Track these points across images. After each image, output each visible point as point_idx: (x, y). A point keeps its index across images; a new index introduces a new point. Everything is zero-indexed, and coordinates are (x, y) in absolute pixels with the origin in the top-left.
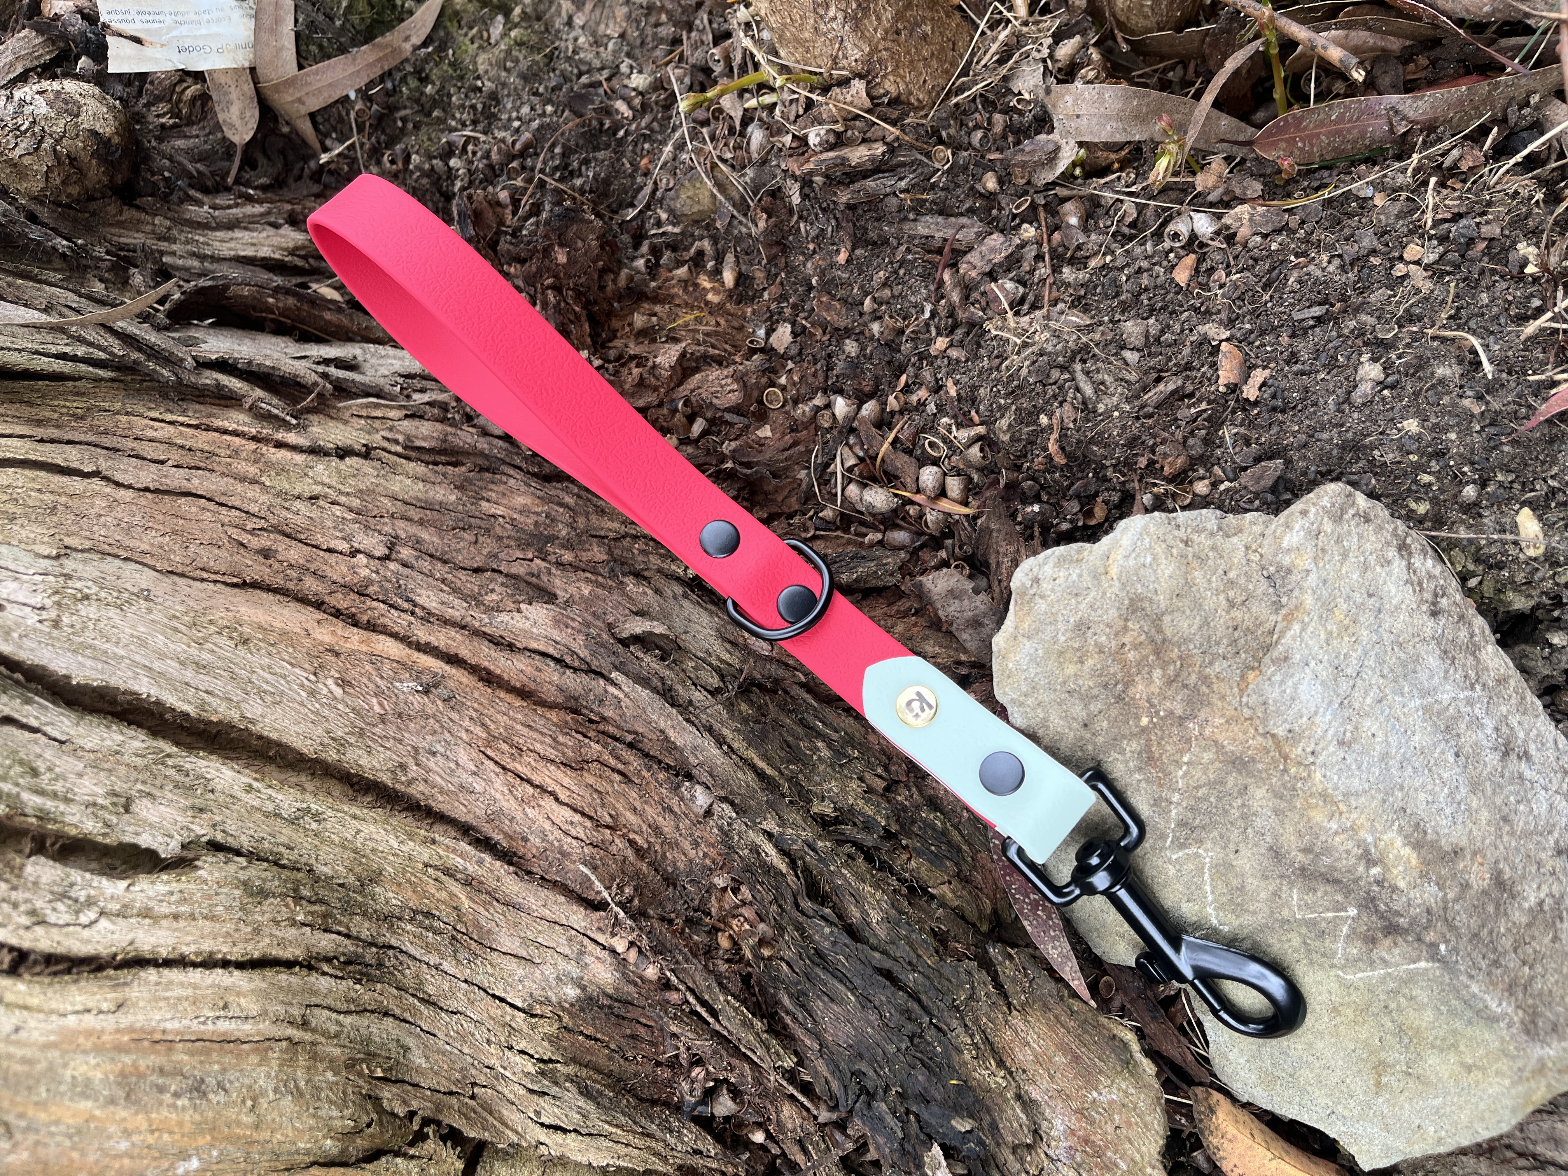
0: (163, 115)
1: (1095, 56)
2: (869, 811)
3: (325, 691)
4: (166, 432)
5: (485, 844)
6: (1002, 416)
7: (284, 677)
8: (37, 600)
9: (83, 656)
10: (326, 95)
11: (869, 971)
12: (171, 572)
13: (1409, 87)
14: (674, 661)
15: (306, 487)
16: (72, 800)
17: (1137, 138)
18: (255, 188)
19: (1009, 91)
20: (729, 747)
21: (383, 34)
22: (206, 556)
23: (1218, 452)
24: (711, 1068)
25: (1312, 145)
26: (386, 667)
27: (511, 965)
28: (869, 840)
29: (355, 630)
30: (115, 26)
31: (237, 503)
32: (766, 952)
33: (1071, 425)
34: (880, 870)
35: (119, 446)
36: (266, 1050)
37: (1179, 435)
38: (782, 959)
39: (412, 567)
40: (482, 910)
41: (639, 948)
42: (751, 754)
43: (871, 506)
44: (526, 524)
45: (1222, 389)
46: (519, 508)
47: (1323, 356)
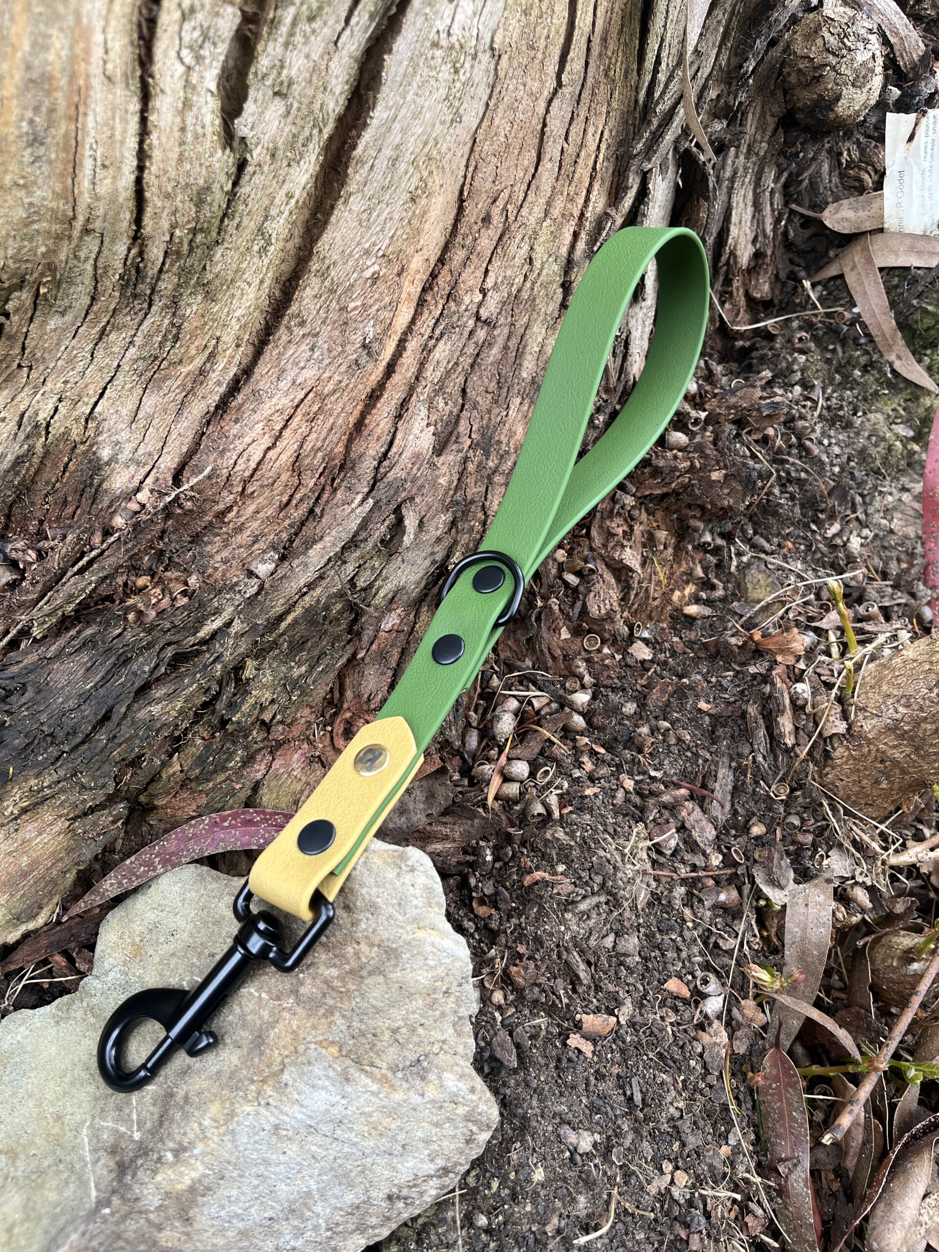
0: (849, 155)
1: (855, 920)
2: (245, 708)
3: (369, 263)
4: (591, 142)
5: (235, 387)
6: (566, 833)
7: (382, 230)
8: (456, 30)
9: (408, 66)
10: (858, 289)
11: (110, 702)
12: (475, 141)
13: (815, 1174)
14: (380, 550)
15: (540, 254)
16: (286, 48)
17: (787, 952)
18: (786, 226)
19: (830, 848)
20: (306, 593)
21: (903, 337)
22: (487, 171)
23: (526, 1012)
24: (35, 566)
25: (772, 1095)
26: (386, 315)
27: (131, 405)
28: (220, 706)
29: (419, 290)
30: (924, 121)
31: (529, 198)
32: (131, 616)
33: (555, 891)
34: (196, 713)
35: (582, 104)
36: (66, 198)
37: (542, 980)
38: (125, 629)
39: (469, 338)
40: (179, 382)
41: (139, 512)
42: (298, 611)
43: (499, 719)
44: (500, 434)
45: (578, 1017)
46: (514, 429)
47: (601, 1103)
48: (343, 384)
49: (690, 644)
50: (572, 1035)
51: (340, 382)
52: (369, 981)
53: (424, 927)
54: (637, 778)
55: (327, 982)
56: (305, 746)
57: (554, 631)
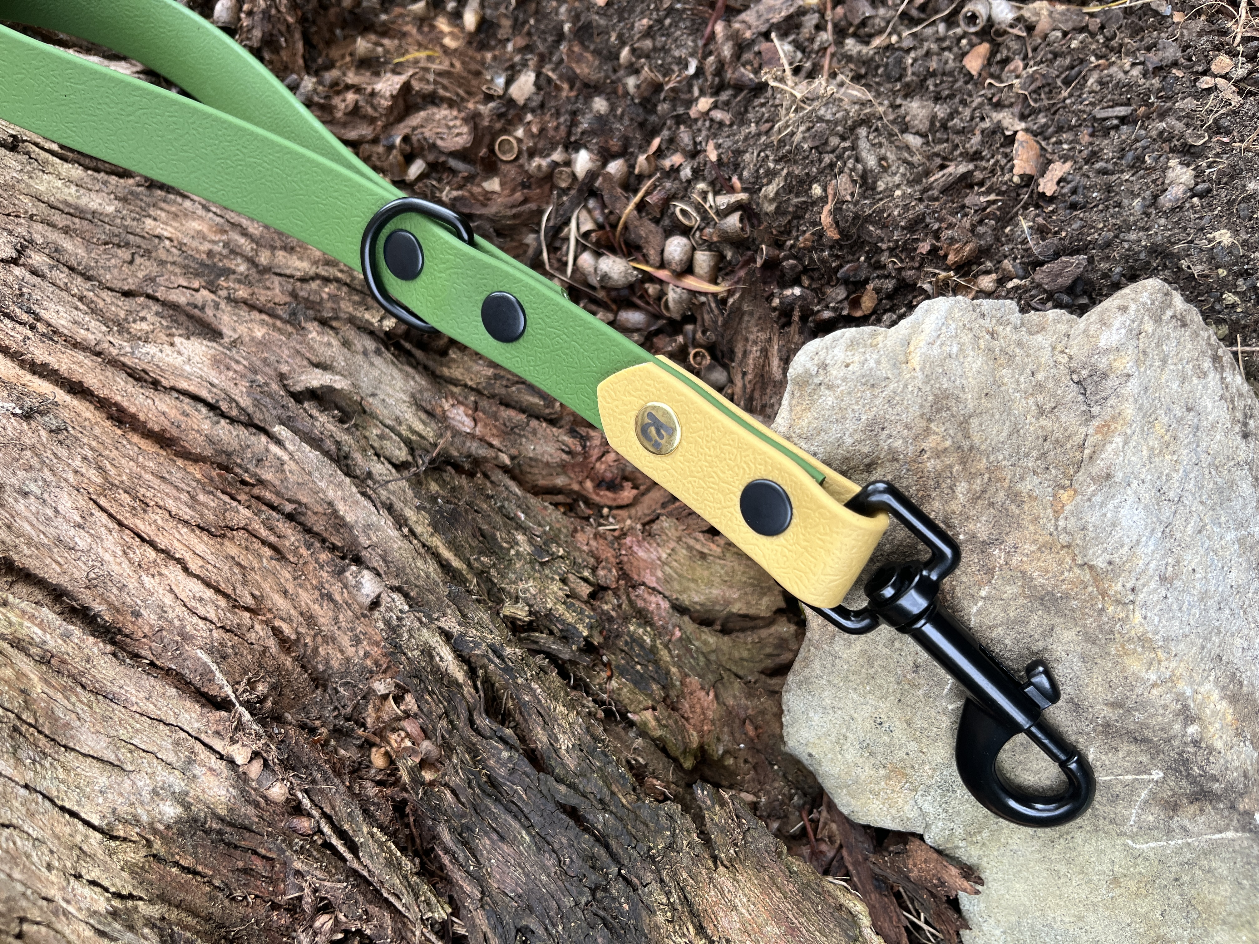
2: (570, 617)
5: (79, 615)
6: (769, 182)
11: (551, 807)
14: (356, 426)
20: (411, 531)
23: (1006, 247)
24: (341, 917)
27: (92, 770)
28: (565, 653)
32: (428, 776)
33: (848, 198)
34: (574, 688)
37: (967, 223)
38: (446, 785)
39: (43, 276)
40: (59, 696)
41: (265, 761)
42: (437, 542)
43: (605, 277)
44: (198, 251)
45: (1016, 179)
46: (192, 233)
47: (1130, 155)
48: (90, 454)
49: (517, 26)
50: (1041, 189)
51: (85, 458)
52: (976, 439)
53: (907, 354)
54: (696, 92)
55: (975, 499)
56: (628, 540)
57: (489, 199)
